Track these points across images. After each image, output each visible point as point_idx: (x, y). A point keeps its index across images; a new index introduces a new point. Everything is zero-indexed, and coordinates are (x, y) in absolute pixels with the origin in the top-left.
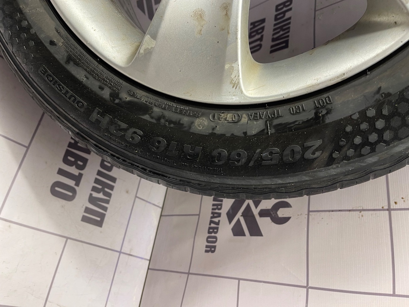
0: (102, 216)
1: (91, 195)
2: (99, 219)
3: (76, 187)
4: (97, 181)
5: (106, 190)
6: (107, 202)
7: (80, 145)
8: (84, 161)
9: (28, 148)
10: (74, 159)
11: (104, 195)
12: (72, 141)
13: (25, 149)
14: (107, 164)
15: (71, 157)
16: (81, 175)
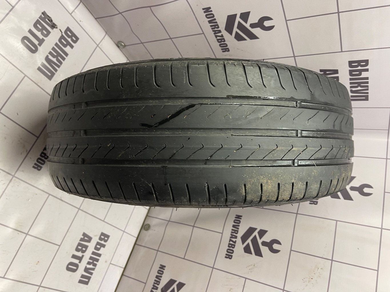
0: (89, 278)
1: (86, 266)
2: (87, 280)
3: (79, 264)
4: (91, 258)
5: (95, 262)
6: (93, 269)
7: (86, 238)
8: (86, 247)
9: (60, 246)
10: (81, 248)
11: (93, 265)
12: (82, 237)
13: (58, 247)
14: (98, 246)
15: (80, 246)
16: (83, 256)
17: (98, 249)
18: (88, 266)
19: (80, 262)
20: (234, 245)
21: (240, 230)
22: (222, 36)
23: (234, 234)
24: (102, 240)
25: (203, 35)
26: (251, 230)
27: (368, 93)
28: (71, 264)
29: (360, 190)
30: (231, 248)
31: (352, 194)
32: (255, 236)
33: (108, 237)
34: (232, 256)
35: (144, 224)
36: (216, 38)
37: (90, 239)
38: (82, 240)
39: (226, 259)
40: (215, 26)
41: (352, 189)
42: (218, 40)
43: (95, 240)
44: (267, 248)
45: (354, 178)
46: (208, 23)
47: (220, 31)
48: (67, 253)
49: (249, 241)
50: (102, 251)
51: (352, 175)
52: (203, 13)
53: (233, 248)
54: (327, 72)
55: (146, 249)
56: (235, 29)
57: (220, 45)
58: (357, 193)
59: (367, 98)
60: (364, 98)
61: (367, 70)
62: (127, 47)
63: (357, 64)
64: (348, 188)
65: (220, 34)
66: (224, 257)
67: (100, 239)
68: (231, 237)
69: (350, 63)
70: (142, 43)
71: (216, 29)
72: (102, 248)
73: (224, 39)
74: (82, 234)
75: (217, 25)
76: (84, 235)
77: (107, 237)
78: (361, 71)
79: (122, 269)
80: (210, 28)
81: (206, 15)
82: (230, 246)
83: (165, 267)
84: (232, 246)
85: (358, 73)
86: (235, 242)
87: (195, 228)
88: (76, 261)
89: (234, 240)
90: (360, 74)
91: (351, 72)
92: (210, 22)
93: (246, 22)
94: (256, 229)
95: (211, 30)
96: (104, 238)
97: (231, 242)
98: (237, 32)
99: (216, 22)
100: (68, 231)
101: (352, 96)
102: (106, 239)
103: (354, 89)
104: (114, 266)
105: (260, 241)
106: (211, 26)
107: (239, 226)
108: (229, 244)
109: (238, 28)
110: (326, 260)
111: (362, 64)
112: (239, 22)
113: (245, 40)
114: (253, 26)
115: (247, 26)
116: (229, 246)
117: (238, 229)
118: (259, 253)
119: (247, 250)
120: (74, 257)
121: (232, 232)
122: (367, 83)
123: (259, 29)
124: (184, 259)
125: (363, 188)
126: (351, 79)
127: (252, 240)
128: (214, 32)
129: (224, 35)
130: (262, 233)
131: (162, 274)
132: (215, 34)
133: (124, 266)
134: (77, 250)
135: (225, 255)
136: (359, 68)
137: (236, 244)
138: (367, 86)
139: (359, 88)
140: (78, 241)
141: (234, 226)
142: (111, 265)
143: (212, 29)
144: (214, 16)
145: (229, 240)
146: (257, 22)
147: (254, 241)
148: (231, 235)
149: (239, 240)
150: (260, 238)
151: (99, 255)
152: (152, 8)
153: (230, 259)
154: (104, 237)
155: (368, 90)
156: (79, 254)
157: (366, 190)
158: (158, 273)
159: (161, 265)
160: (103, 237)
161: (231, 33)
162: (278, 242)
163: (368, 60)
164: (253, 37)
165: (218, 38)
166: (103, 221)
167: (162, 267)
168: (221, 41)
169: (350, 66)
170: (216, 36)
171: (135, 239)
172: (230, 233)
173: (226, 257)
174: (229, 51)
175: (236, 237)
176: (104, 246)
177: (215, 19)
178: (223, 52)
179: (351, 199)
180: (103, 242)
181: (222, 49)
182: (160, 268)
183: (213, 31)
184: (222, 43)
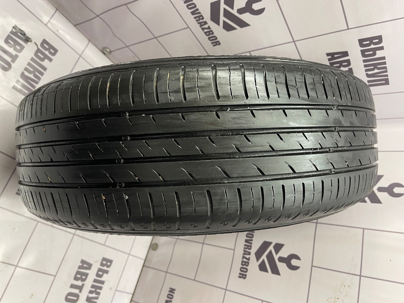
1: (88, 296)
3: (79, 294)
4: (93, 286)
5: (98, 290)
6: (97, 298)
7: (85, 265)
8: (86, 275)
9: (55, 276)
10: (81, 276)
11: (96, 294)
12: (81, 264)
13: (53, 277)
14: (100, 273)
15: (79, 275)
16: (83, 285)
17: (101, 276)
18: (91, 295)
19: (80, 292)
20: (248, 263)
21: (253, 246)
22: (209, 28)
23: (247, 250)
24: (104, 266)
25: (188, 29)
26: (266, 245)
27: (387, 76)
28: (70, 294)
29: (389, 190)
30: (245, 266)
31: (380, 195)
32: (271, 252)
33: (111, 261)
34: (246, 275)
35: (152, 244)
36: (203, 30)
37: (89, 266)
38: (80, 267)
39: (240, 279)
40: (199, 18)
41: (380, 189)
42: (205, 33)
43: (96, 267)
44: (285, 265)
45: (381, 177)
46: (191, 14)
47: (206, 23)
48: (64, 282)
49: (264, 257)
50: (105, 278)
51: (379, 173)
52: (183, 3)
53: (247, 266)
54: (335, 56)
55: (154, 270)
56: (222, 18)
57: (209, 38)
58: (386, 194)
59: (387, 82)
60: (384, 82)
61: (382, 48)
62: (113, 53)
63: (368, 42)
64: (375, 189)
65: (206, 26)
66: (238, 276)
67: (102, 265)
68: (244, 254)
69: (361, 42)
70: (127, 47)
71: (201, 21)
72: (105, 275)
73: (212, 31)
74: (80, 260)
75: (202, 16)
76: (83, 262)
77: (109, 262)
78: (374, 50)
79: (131, 296)
80: (194, 20)
81: (187, 6)
82: (244, 263)
83: (174, 290)
84: (245, 263)
85: (372, 52)
86: (249, 259)
87: (204, 245)
88: (76, 291)
89: (247, 256)
90: (375, 54)
91: (363, 52)
92: (193, 13)
93: (232, 8)
94: (271, 243)
95: (196, 23)
96: (107, 264)
97: (244, 260)
98: (224, 22)
99: (200, 13)
100: (63, 259)
101: (369, 81)
102: (109, 264)
103: (370, 73)
104: (120, 293)
105: (276, 257)
106: (195, 18)
107: (252, 240)
108: (243, 262)
109: (225, 16)
110: (353, 276)
111: (374, 41)
112: (225, 9)
113: (235, 29)
114: (241, 11)
115: (234, 12)
116: (242, 264)
117: (251, 243)
118: (275, 271)
119: (262, 267)
120: (72, 286)
121: (245, 248)
122: (385, 63)
123: (248, 14)
124: (194, 280)
125: (394, 188)
126: (364, 61)
127: (267, 256)
128: (200, 25)
129: (211, 27)
130: (278, 247)
131: (172, 298)
132: (201, 26)
133: (132, 292)
134: (76, 279)
135: (238, 275)
136: (372, 46)
137: (250, 262)
138: (386, 68)
139: (376, 71)
140: (76, 269)
141: (246, 241)
142: (117, 292)
143: (197, 21)
144: (195, 6)
145: (241, 257)
146: (244, 6)
147: (270, 257)
148: (244, 251)
149: (253, 257)
150: (277, 253)
151: (103, 282)
152: (128, 5)
153: (245, 278)
154: (107, 262)
155: (386, 71)
156: (79, 283)
157: (396, 190)
158: (168, 297)
159: (170, 288)
160: (104, 262)
161: (218, 23)
162: (297, 258)
163: (381, 36)
164: (243, 24)
165: (206, 30)
166: (104, 245)
167: (172, 290)
168: (209, 33)
169: (361, 45)
170: (203, 29)
171: (143, 261)
172: (243, 249)
173: (239, 277)
174: (219, 44)
175: (249, 254)
176: (107, 272)
177: (197, 10)
178: (214, 46)
179: (379, 202)
180: (105, 268)
181: (212, 43)
182: (170, 291)
183: (198, 23)
184: (211, 36)
